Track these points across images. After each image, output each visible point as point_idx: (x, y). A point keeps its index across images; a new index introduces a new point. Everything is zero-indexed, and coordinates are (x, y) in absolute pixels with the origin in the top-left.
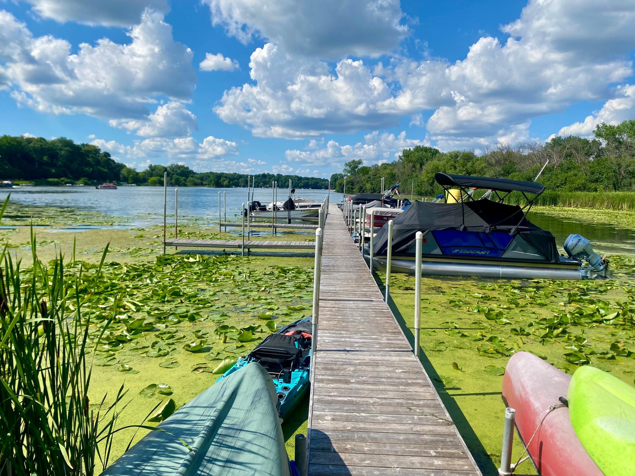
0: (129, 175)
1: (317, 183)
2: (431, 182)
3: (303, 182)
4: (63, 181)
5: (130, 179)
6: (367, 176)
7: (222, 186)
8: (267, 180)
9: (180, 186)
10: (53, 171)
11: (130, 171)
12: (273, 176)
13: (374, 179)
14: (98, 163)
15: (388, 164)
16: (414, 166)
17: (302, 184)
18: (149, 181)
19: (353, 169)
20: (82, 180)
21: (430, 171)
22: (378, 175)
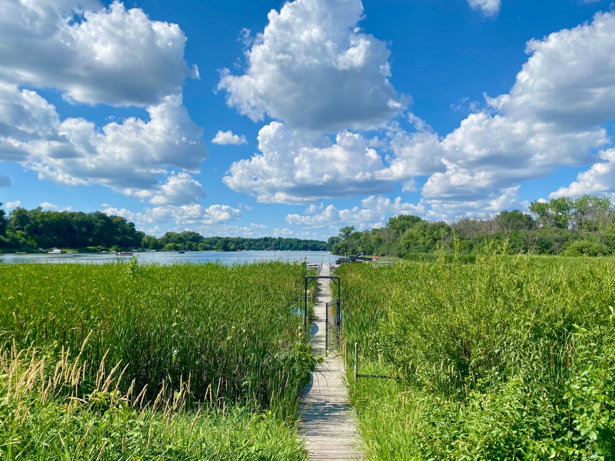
0: (149, 242)
1: (316, 245)
2: (407, 246)
3: (302, 244)
4: (99, 248)
5: (150, 246)
6: (359, 240)
7: (229, 250)
8: (269, 243)
9: (192, 250)
10: (91, 240)
11: (150, 238)
12: (274, 239)
13: (364, 243)
14: (125, 232)
15: (377, 230)
16: (398, 232)
17: (301, 247)
18: (165, 247)
19: (347, 234)
20: (114, 247)
21: (406, 238)
22: (368, 240)
